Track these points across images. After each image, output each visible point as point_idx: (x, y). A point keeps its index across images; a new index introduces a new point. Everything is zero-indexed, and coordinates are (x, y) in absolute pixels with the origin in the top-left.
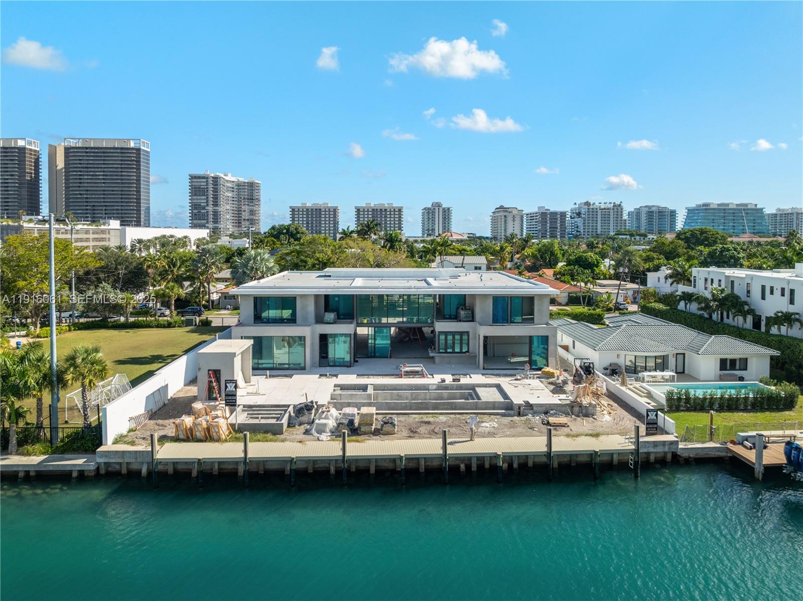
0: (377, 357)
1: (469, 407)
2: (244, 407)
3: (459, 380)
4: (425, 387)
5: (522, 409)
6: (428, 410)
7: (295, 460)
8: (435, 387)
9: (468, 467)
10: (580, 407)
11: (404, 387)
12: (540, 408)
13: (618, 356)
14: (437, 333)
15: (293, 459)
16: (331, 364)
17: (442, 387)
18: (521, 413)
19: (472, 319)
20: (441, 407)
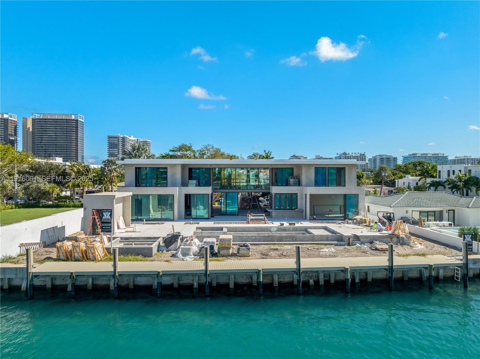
0: (228, 215)
1: (308, 239)
2: (121, 239)
3: (294, 224)
4: (268, 229)
5: (351, 240)
6: (274, 242)
7: (161, 274)
8: (275, 229)
9: (317, 282)
10: (398, 238)
11: (251, 229)
12: (366, 239)
13: (407, 212)
14: (273, 195)
15: (159, 272)
16: (194, 217)
17: (281, 229)
18: (350, 244)
19: (299, 184)
20: (285, 240)
